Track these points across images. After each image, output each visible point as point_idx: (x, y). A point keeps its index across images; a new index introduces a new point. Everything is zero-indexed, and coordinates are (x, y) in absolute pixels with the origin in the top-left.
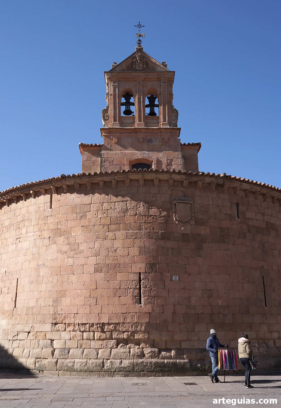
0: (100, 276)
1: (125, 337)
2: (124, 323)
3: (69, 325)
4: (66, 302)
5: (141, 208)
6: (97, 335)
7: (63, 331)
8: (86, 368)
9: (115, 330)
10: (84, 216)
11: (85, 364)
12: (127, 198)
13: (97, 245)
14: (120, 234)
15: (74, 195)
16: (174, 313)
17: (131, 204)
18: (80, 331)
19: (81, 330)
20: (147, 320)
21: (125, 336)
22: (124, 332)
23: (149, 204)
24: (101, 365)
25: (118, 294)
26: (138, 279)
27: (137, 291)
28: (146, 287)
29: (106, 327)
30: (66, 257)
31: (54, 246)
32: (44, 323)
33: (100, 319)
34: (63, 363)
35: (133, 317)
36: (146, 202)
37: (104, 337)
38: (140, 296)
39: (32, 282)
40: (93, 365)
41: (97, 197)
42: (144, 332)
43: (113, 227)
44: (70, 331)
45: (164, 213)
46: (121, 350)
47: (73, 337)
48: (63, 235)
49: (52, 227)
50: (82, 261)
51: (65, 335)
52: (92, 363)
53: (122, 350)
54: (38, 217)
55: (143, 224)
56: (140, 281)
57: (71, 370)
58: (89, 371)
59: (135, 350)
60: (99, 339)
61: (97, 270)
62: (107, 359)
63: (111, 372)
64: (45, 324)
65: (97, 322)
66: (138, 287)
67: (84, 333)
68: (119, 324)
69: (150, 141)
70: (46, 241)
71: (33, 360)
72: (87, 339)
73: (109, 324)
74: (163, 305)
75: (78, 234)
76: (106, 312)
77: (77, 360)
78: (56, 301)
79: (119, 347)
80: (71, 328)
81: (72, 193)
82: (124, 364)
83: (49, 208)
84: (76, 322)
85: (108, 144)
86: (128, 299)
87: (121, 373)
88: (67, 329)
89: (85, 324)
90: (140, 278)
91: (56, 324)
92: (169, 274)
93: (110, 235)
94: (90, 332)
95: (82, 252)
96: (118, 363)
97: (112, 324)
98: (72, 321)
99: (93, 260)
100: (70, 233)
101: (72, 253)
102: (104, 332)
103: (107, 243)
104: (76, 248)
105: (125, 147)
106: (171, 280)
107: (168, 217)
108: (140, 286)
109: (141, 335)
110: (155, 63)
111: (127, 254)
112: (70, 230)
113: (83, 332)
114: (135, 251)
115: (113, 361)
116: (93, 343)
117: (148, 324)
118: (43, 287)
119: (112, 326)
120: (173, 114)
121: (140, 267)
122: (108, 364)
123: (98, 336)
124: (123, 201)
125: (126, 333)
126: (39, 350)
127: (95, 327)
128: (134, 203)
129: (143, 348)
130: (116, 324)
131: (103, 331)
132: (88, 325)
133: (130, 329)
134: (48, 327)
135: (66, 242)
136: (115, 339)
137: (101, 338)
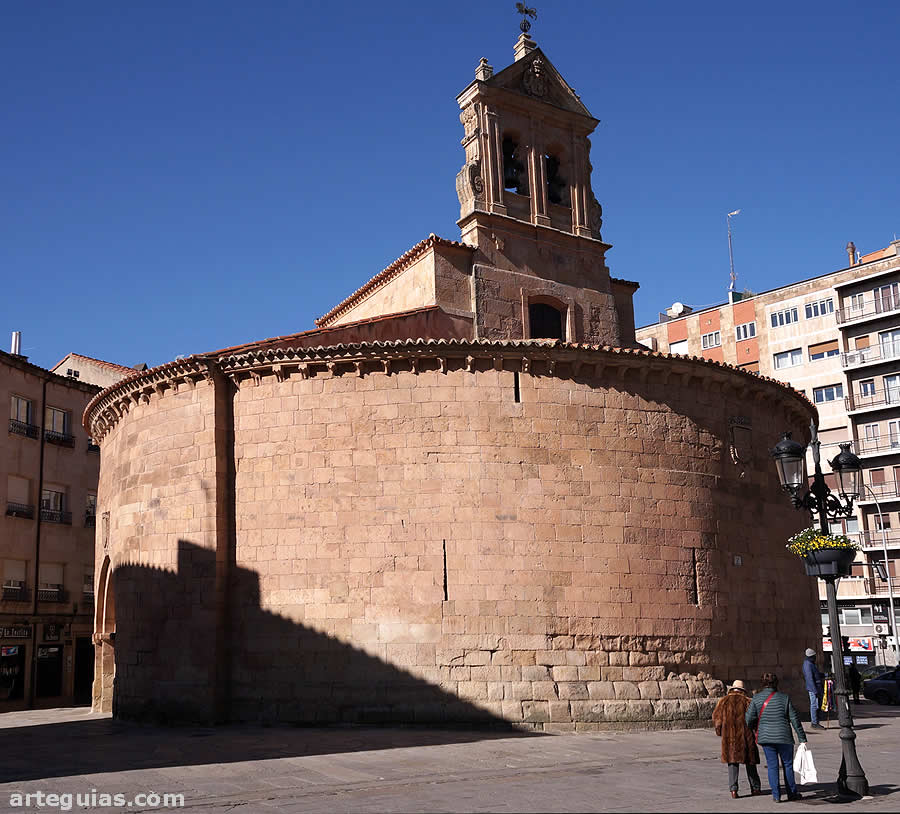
0: (634, 548)
1: (678, 661)
2: (676, 637)
3: (582, 638)
4: (573, 594)
5: (688, 429)
6: (633, 658)
7: (568, 649)
8: (625, 715)
9: (663, 648)
10: (591, 430)
11: (622, 709)
12: (664, 407)
13: (624, 491)
14: (660, 472)
15: (569, 384)
16: (739, 620)
17: (672, 419)
18: (604, 650)
19: (606, 648)
20: (708, 633)
21: (677, 659)
22: (675, 652)
23: (699, 423)
24: (650, 710)
25: (664, 585)
26: (692, 559)
27: (691, 581)
28: (703, 575)
29: (649, 643)
30: (564, 506)
31: (533, 482)
32: (529, 633)
33: (639, 629)
34: (582, 708)
35: (688, 626)
36: (694, 419)
37: (647, 661)
38: (696, 590)
39: (489, 549)
40: (638, 711)
41: (613, 397)
42: (704, 652)
43: (648, 459)
44: (584, 650)
45: (719, 444)
46: (672, 683)
47: (591, 661)
48: (553, 462)
49: (525, 441)
50: (599, 518)
51: (577, 658)
52: (636, 707)
53: (676, 684)
54: (485, 414)
55: (693, 460)
56: (694, 562)
57: (598, 719)
58: (631, 721)
59: (693, 683)
60: (638, 665)
61: (629, 538)
62: (657, 700)
63: (666, 722)
64: (532, 634)
65: (634, 633)
66: (692, 573)
67: (610, 654)
68: (669, 637)
69: (559, 260)
70: (515, 470)
71: (517, 704)
72: (617, 665)
73: (653, 638)
74: (725, 607)
75: (585, 466)
76: (649, 616)
77: (607, 703)
78: (552, 593)
79: (669, 677)
80: (586, 644)
81: (564, 378)
82: (684, 708)
83: (514, 400)
84: (596, 633)
85: (486, 249)
86: (678, 594)
87: (681, 722)
88: (576, 646)
89: (614, 637)
90: (694, 557)
91: (554, 635)
92: (730, 554)
93: (645, 473)
94: (621, 650)
95: (596, 500)
96: (675, 706)
97: (658, 637)
98: (589, 631)
99: (619, 518)
100: (566, 459)
101: (578, 501)
102: (647, 653)
103: (640, 489)
104: (585, 491)
105: (518, 265)
106: (733, 564)
107: (724, 451)
108: (695, 571)
109: (700, 658)
110: (565, 91)
111: (672, 512)
112: (566, 454)
113: (609, 651)
114: (685, 508)
115: (667, 702)
116: (626, 671)
117: (709, 638)
118: (518, 563)
119: (658, 641)
120: (594, 211)
121: (693, 538)
122: (659, 708)
123: (637, 659)
124: (659, 412)
125: (679, 654)
126: (523, 685)
127: (630, 642)
128: (677, 418)
129: (702, 680)
130: (663, 637)
131: (644, 651)
132: (619, 639)
133: (685, 648)
134: (539, 642)
135: (561, 477)
136: (662, 664)
137: (642, 662)
